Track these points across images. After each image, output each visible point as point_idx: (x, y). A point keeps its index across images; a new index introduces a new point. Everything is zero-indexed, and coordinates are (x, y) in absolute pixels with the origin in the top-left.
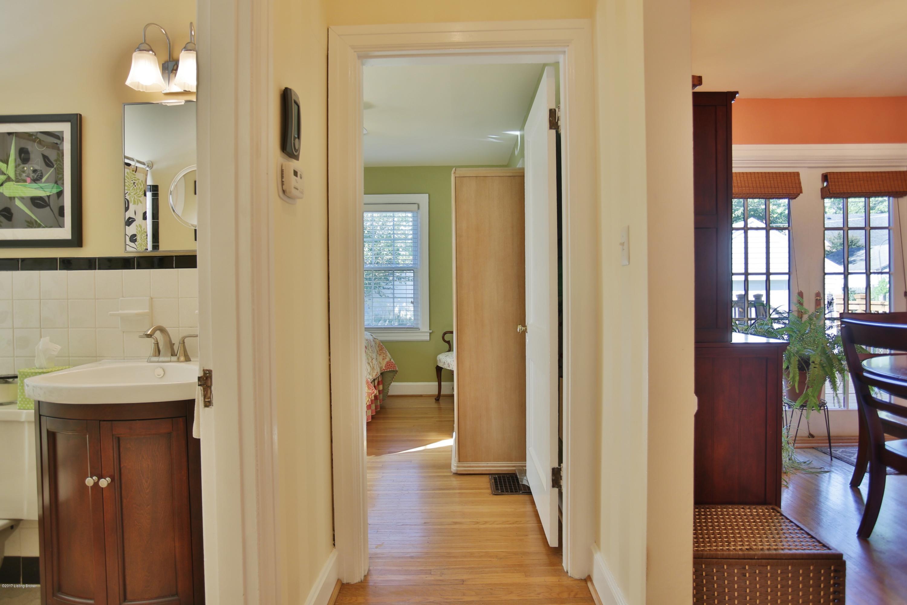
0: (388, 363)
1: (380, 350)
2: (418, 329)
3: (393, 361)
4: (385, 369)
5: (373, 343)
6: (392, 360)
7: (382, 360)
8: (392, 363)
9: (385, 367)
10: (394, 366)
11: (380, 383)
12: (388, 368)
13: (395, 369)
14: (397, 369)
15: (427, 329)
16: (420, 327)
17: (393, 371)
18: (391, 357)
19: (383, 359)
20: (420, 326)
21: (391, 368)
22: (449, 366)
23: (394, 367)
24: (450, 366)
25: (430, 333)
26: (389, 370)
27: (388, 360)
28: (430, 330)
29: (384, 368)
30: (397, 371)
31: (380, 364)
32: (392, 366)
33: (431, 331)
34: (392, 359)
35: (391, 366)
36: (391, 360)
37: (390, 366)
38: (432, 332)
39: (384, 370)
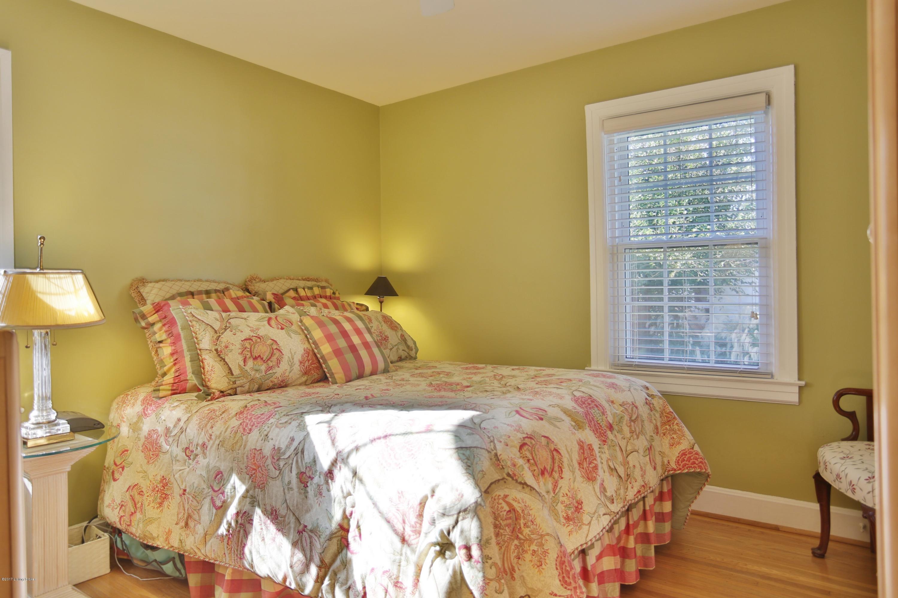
0: (684, 454)
1: (664, 424)
2: (770, 376)
3: (699, 451)
4: (675, 467)
5: (644, 411)
6: (697, 448)
7: (668, 445)
8: (697, 454)
9: (677, 462)
10: (701, 462)
11: (666, 496)
12: (683, 467)
13: (704, 471)
14: (709, 470)
15: (791, 376)
16: (774, 371)
17: (699, 473)
18: (693, 441)
19: (672, 445)
20: (774, 369)
21: (695, 467)
22: (853, 491)
23: (700, 464)
24: (857, 490)
25: (800, 388)
26: (686, 471)
27: (684, 446)
28: (799, 379)
29: (673, 465)
30: (708, 476)
31: (663, 457)
32: (697, 462)
33: (802, 383)
34: (696, 445)
35: (694, 463)
36: (693, 449)
37: (691, 461)
38: (806, 385)
39: (675, 470)
